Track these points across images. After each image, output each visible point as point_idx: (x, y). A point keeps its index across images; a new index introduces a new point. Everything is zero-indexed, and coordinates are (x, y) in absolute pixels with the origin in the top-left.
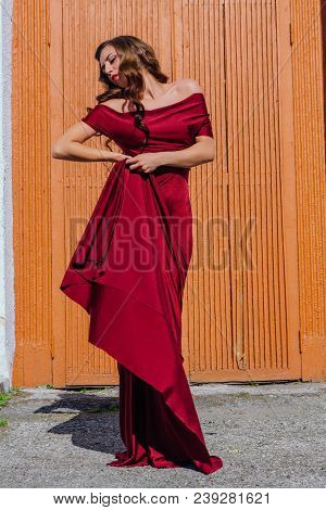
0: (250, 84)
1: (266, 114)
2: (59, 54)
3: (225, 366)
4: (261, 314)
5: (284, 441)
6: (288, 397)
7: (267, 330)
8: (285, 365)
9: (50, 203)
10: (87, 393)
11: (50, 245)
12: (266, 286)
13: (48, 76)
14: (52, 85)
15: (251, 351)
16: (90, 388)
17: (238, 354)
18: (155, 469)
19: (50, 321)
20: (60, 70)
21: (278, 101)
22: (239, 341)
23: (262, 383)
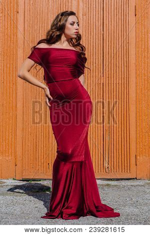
0: (115, 34)
1: (123, 49)
2: (23, 17)
3: (99, 171)
4: (118, 146)
5: (127, 208)
6: (130, 187)
7: (120, 153)
8: (128, 171)
9: (16, 89)
10: (33, 182)
11: (16, 110)
12: (120, 132)
13: (17, 28)
14: (19, 31)
15: (112, 164)
16: (34, 180)
17: (106, 165)
18: (64, 220)
19: (15, 147)
20: (23, 24)
21: (128, 43)
22: (107, 159)
23: (118, 180)
